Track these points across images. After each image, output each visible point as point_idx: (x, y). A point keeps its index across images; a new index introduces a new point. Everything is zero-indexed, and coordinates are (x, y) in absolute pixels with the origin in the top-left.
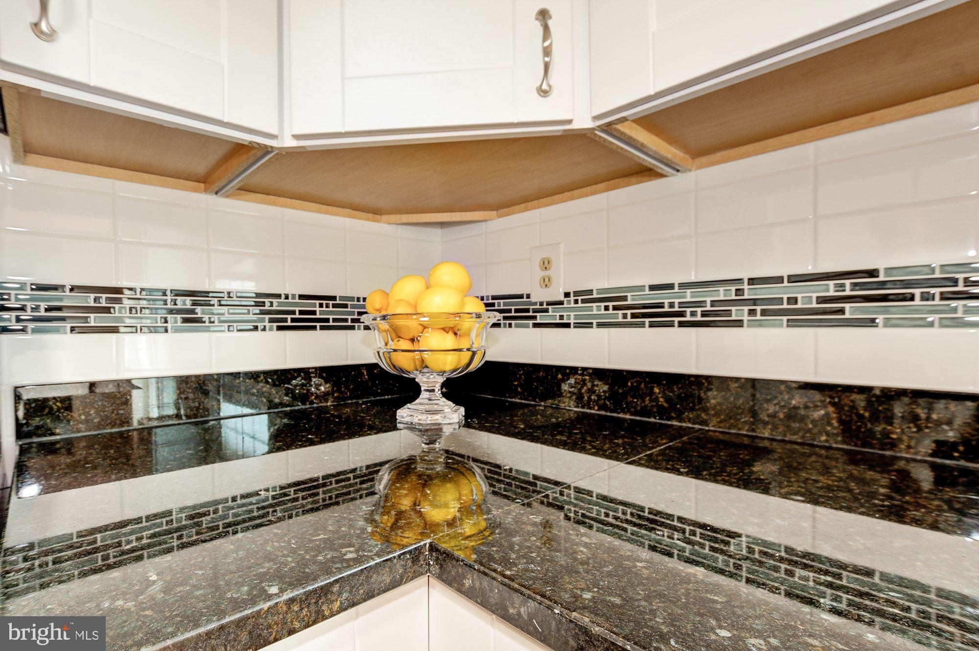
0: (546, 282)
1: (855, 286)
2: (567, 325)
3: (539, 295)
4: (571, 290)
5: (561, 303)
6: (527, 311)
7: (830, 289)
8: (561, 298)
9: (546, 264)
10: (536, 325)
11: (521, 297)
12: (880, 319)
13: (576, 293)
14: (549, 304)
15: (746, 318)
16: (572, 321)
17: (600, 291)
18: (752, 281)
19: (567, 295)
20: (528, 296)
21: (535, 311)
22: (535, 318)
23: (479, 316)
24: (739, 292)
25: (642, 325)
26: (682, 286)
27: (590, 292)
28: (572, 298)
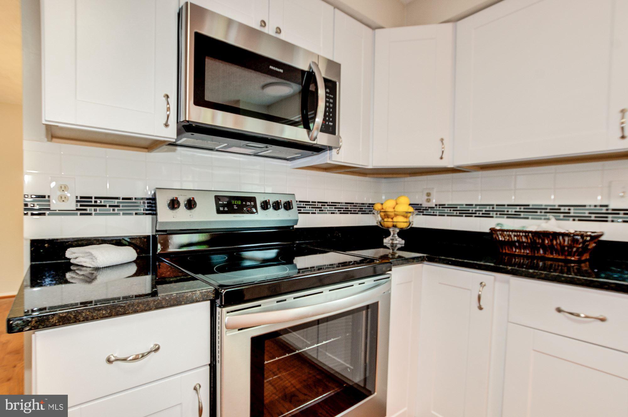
0: (428, 201)
1: (524, 209)
2: (436, 215)
3: (425, 205)
4: (438, 203)
5: (434, 208)
6: (421, 209)
7: (518, 209)
8: (434, 206)
9: (428, 195)
10: (423, 215)
11: (418, 205)
12: (530, 217)
13: (440, 205)
14: (429, 208)
15: (495, 216)
16: (438, 214)
17: (448, 205)
18: (497, 205)
19: (436, 205)
20: (421, 205)
21: (423, 210)
22: (423, 212)
23: (413, 212)
24: (493, 208)
25: (462, 216)
26: (476, 205)
27: (444, 205)
28: (438, 206)
